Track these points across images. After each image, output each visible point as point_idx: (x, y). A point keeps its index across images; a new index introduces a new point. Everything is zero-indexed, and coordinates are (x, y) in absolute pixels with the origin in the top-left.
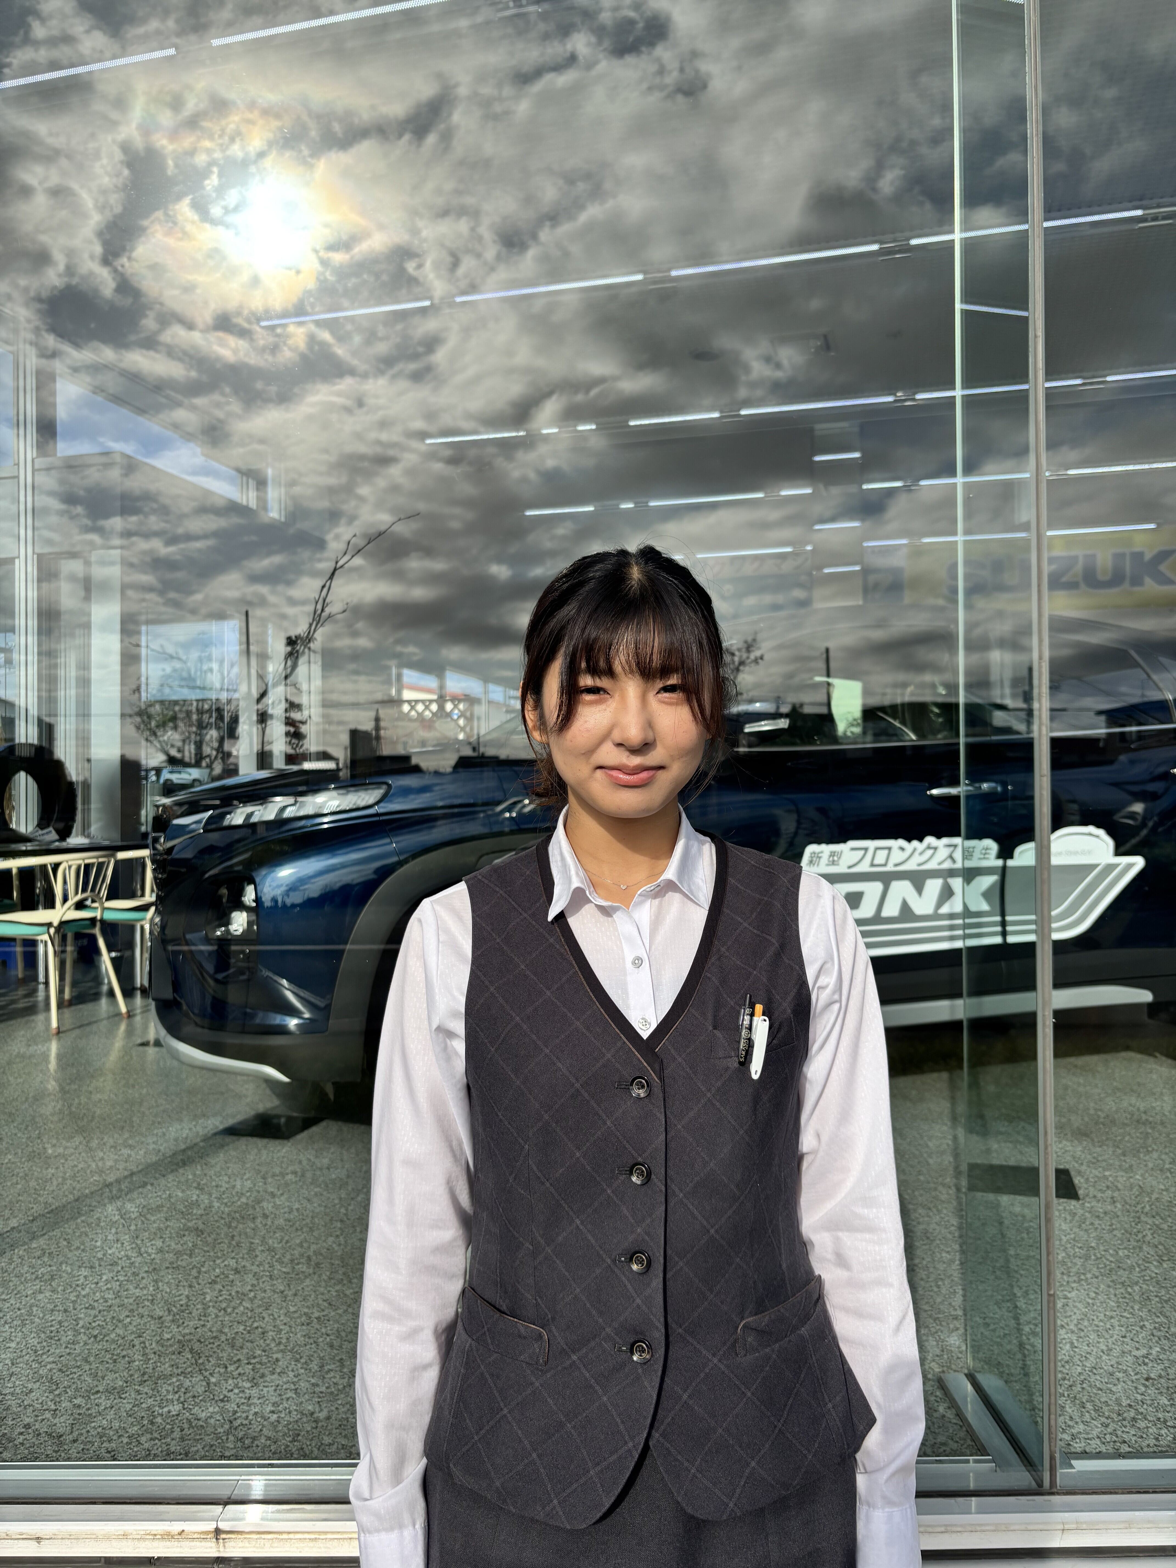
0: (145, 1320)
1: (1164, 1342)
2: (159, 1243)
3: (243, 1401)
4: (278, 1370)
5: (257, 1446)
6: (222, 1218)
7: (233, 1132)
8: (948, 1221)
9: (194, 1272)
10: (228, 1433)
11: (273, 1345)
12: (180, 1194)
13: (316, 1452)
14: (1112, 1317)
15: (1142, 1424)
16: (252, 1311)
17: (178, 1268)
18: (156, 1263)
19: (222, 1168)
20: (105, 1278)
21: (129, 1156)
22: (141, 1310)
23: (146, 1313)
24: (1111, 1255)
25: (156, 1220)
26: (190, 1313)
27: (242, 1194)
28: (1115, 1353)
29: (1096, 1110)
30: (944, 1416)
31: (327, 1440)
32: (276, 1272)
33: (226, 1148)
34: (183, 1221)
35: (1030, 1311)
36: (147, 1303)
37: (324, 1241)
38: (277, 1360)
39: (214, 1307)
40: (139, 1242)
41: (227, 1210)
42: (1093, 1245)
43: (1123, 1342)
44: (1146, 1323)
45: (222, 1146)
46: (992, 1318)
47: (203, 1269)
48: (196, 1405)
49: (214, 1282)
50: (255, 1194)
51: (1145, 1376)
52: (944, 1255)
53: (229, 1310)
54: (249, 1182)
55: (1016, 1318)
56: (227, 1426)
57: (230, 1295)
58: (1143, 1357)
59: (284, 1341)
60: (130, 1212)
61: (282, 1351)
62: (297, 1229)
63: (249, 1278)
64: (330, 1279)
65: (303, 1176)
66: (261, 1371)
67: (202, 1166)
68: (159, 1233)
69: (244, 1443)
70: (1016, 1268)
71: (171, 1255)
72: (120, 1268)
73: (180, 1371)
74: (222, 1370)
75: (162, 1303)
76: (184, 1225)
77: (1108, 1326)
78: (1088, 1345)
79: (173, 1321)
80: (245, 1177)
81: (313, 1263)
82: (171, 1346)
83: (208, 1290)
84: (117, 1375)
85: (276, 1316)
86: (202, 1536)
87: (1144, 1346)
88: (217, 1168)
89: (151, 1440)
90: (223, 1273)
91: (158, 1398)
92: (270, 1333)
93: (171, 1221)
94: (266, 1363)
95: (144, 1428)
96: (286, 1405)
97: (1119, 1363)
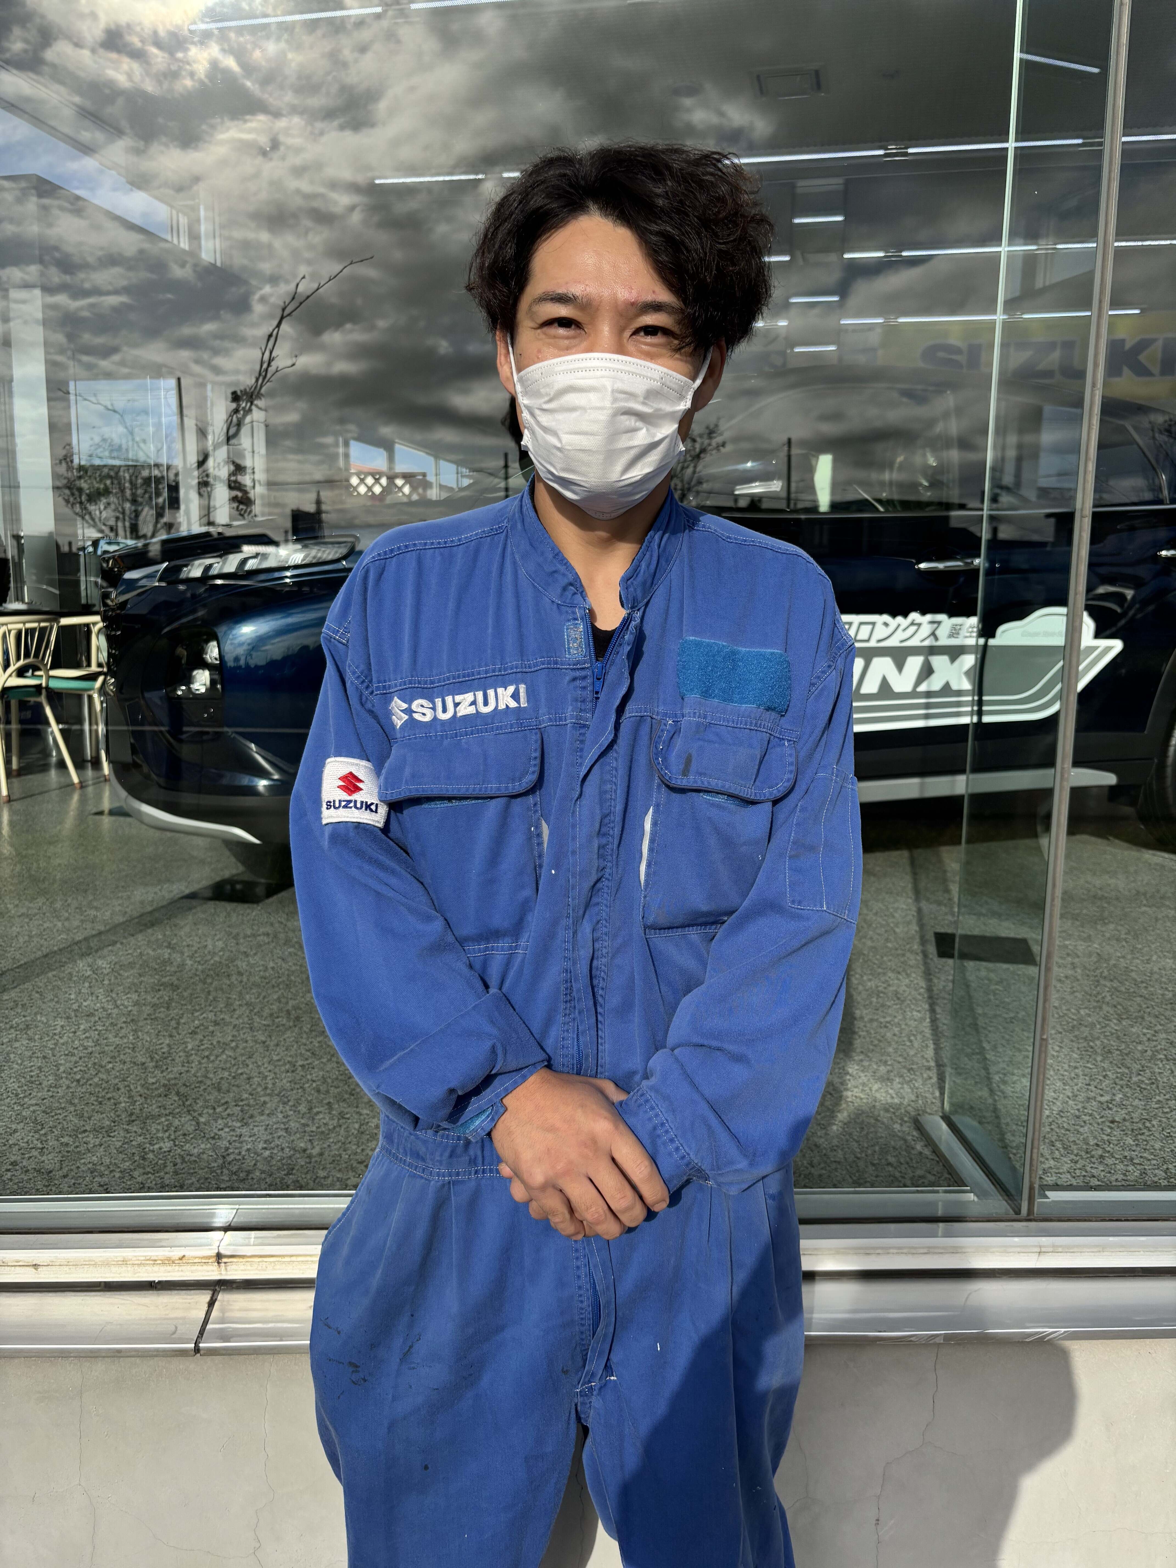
0: (127, 1066)
1: (1127, 1090)
2: (135, 997)
3: (234, 1138)
4: (267, 1112)
5: (253, 1178)
6: (196, 975)
7: (199, 896)
8: (918, 984)
9: (173, 1023)
10: (222, 1167)
11: (259, 1089)
12: (152, 953)
13: (311, 1183)
14: (1076, 1068)
15: (1110, 1161)
16: (235, 1059)
17: (156, 1019)
18: (134, 1015)
19: (191, 929)
20: (82, 1027)
21: (96, 916)
22: (122, 1057)
23: (129, 1059)
25: (129, 976)
26: (173, 1060)
27: (214, 953)
28: (1080, 1098)
30: (921, 1153)
32: (256, 1024)
33: (194, 911)
34: (157, 977)
35: (999, 1062)
36: (127, 1050)
37: (303, 997)
38: (265, 1103)
39: (196, 1054)
40: (114, 995)
43: (1088, 1089)
44: (1108, 1073)
45: (190, 909)
46: (963, 1068)
47: (182, 1021)
48: (187, 1142)
49: (194, 1033)
50: (227, 954)
51: (1110, 1119)
52: (915, 1013)
53: (212, 1058)
54: (221, 942)
55: (986, 1069)
56: (220, 1161)
57: (212, 1044)
58: (1107, 1102)
59: (270, 1086)
60: (102, 968)
61: (269, 1095)
62: (273, 986)
63: (229, 1029)
65: (275, 936)
66: (251, 1112)
67: (170, 927)
68: (134, 987)
69: (239, 1176)
70: (984, 1026)
71: (148, 1008)
72: (97, 1019)
73: (167, 1112)
74: (211, 1111)
75: (144, 1051)
76: (159, 981)
77: (1073, 1075)
78: (1054, 1092)
79: (157, 1067)
80: (216, 938)
81: (292, 1016)
82: (156, 1089)
83: (189, 1040)
84: (104, 1115)
85: (260, 1063)
86: (204, 1261)
87: (1107, 1092)
88: (187, 929)
89: (144, 1174)
90: (202, 1025)
91: (148, 1136)
92: (256, 1079)
93: (144, 976)
94: (254, 1106)
95: (136, 1163)
96: (277, 1142)
97: (1084, 1108)
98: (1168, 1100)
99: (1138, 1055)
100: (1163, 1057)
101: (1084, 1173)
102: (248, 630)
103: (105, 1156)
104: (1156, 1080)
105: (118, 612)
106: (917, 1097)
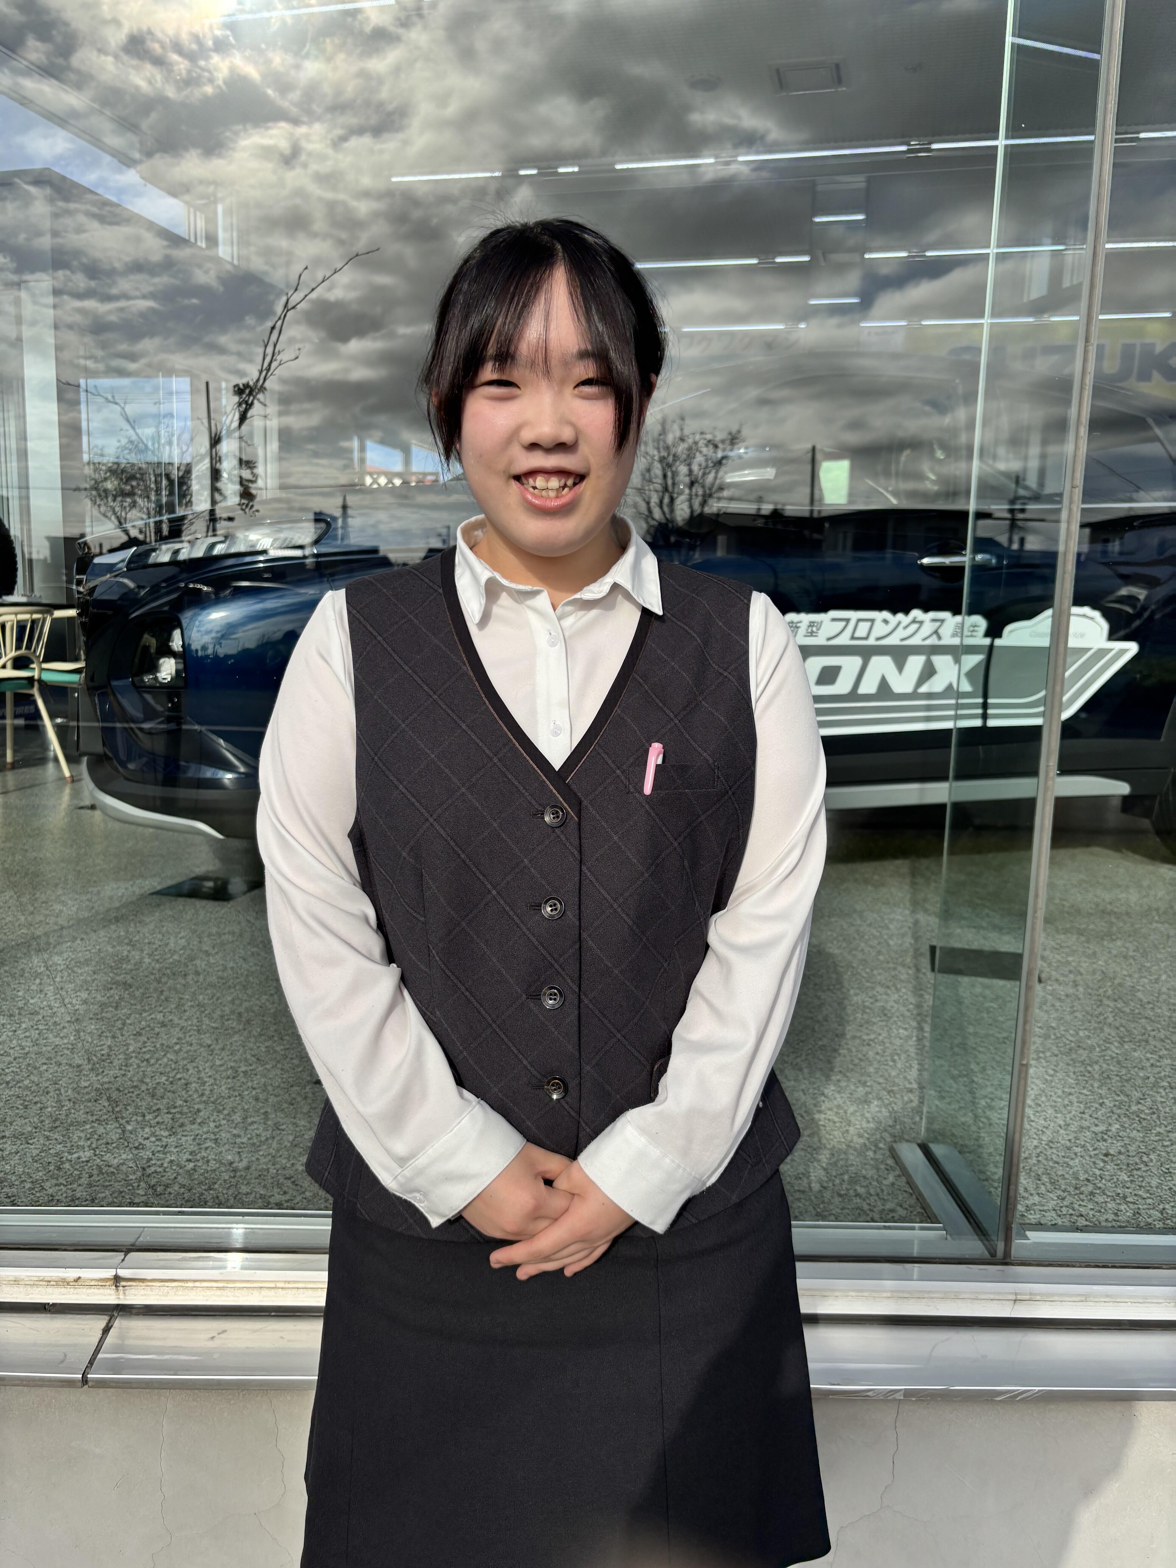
0: (62, 1068)
1: (1124, 1119)
2: (84, 995)
3: (159, 1149)
4: (199, 1121)
5: (170, 1193)
6: (152, 974)
8: (907, 1000)
9: (119, 1024)
10: (139, 1180)
11: (195, 1096)
12: (110, 950)
13: (232, 1201)
14: (1070, 1094)
15: (1100, 1199)
16: (176, 1063)
17: (102, 1019)
18: (79, 1014)
19: (156, 927)
20: (24, 1026)
21: (61, 911)
22: (58, 1058)
23: (65, 1061)
24: (1072, 1035)
25: (83, 973)
26: (111, 1063)
27: (175, 951)
28: (1073, 1128)
31: (244, 1189)
32: (204, 1027)
33: (162, 907)
34: (111, 975)
35: (986, 1086)
36: (66, 1051)
37: (258, 999)
38: (199, 1111)
39: (136, 1057)
40: (63, 993)
41: (157, 966)
42: (1054, 1025)
43: (1082, 1118)
44: (1105, 1101)
45: (159, 905)
46: (947, 1092)
47: (128, 1021)
48: (109, 1151)
49: (139, 1034)
50: (188, 952)
51: (1104, 1152)
52: (901, 1031)
53: (152, 1061)
54: (183, 940)
55: (971, 1092)
56: (139, 1174)
57: (155, 1047)
58: (1102, 1133)
59: (207, 1093)
60: (57, 965)
61: (204, 1102)
62: (230, 987)
65: (241, 935)
66: (181, 1120)
67: (135, 924)
68: (85, 985)
69: (156, 1191)
70: (974, 1046)
71: (96, 1007)
72: (40, 1017)
73: (95, 1118)
74: (140, 1119)
75: (82, 1052)
76: (112, 979)
77: (1066, 1102)
78: (1045, 1120)
79: (92, 1069)
80: (180, 936)
81: (243, 1019)
82: (88, 1093)
83: (132, 1042)
84: (27, 1120)
85: (201, 1068)
86: (102, 1282)
87: (1103, 1122)
88: (152, 926)
89: (56, 1185)
90: (149, 1026)
91: (68, 1144)
92: (194, 1085)
93: (98, 974)
94: (186, 1113)
95: (51, 1173)
96: (204, 1154)
97: (1077, 1138)
98: (1169, 1132)
99: (1139, 1082)
100: (1166, 1084)
101: (1071, 1211)
103: (19, 1164)
104: (1157, 1109)
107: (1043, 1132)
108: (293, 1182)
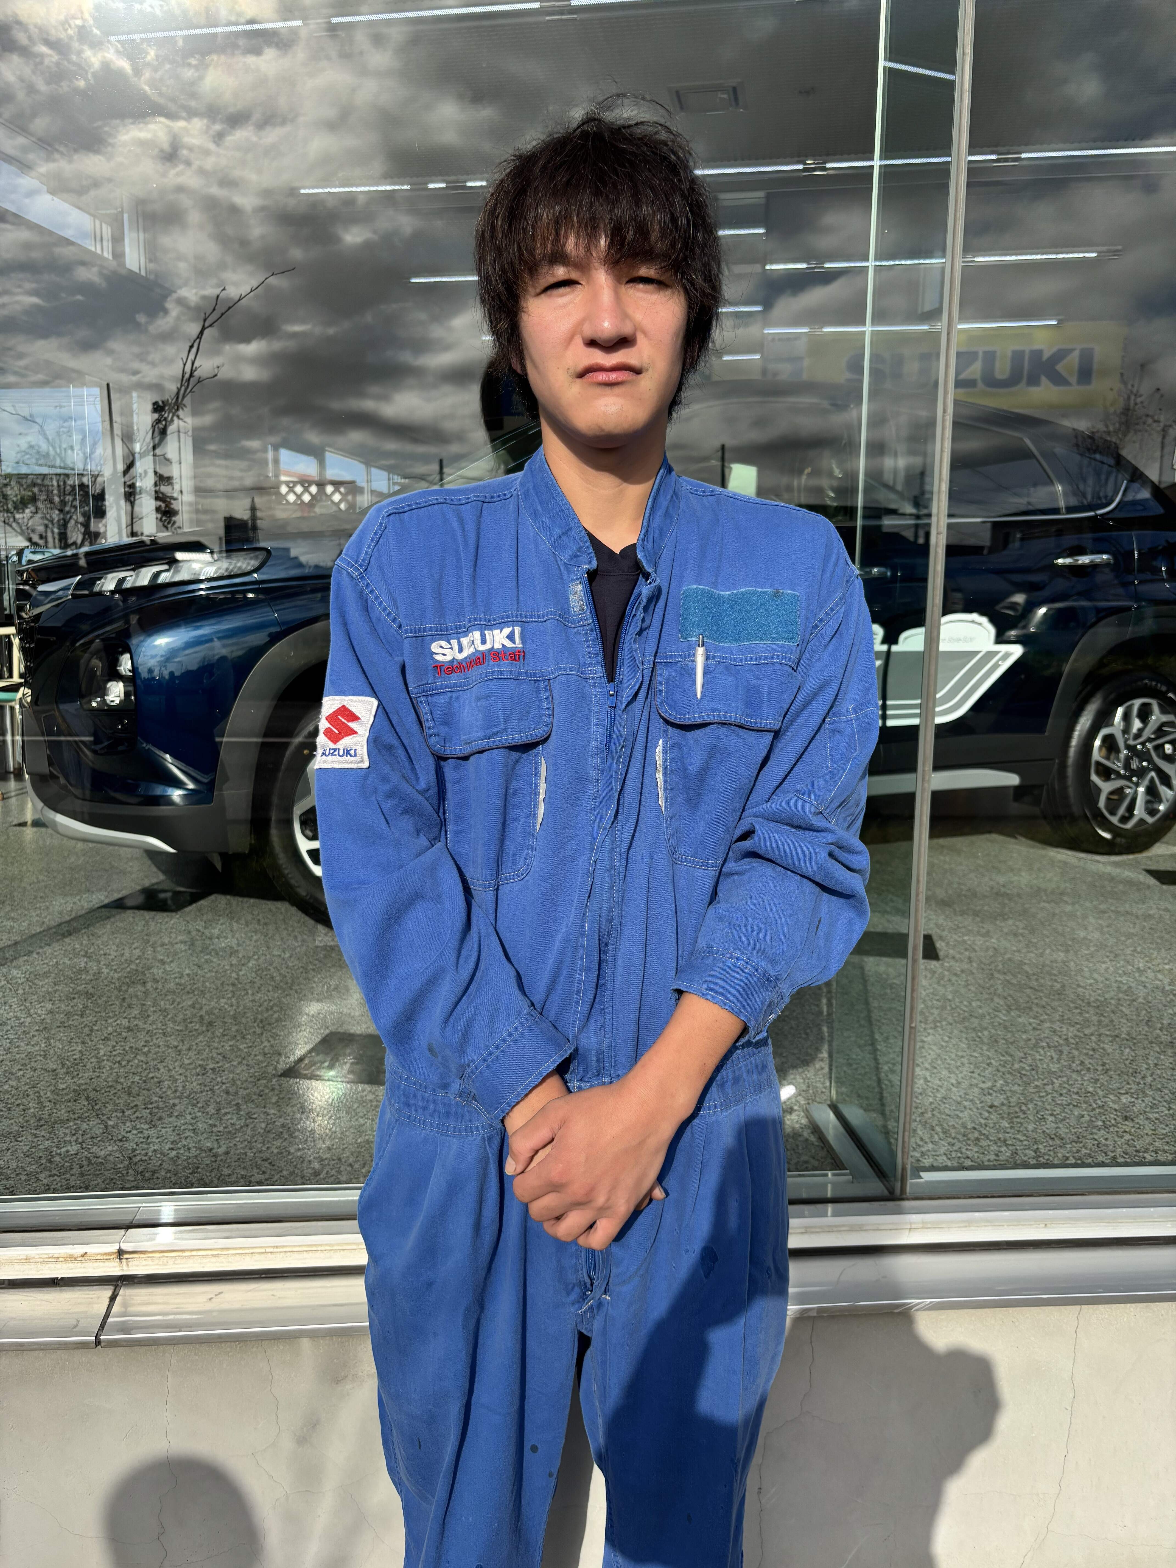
0: (38, 1072)
1: (1008, 1076)
2: (49, 1006)
3: (142, 1140)
4: (176, 1114)
5: (158, 1178)
6: (112, 983)
7: (119, 905)
9: (86, 1030)
10: (128, 1168)
11: (169, 1092)
12: (68, 962)
13: (216, 1182)
14: (962, 1057)
15: (984, 1143)
16: (147, 1063)
17: (69, 1026)
18: (47, 1023)
19: (109, 938)
21: (12, 927)
22: (33, 1064)
23: (40, 1066)
24: (966, 1006)
25: (45, 985)
26: (85, 1066)
27: (131, 961)
29: (959, 884)
30: (807, 1140)
31: (226, 1171)
32: (169, 1030)
33: (112, 920)
34: (72, 985)
35: (890, 1053)
36: (39, 1058)
38: (174, 1105)
39: (108, 1060)
40: (28, 1004)
41: (116, 975)
42: (950, 997)
43: (971, 1077)
44: (993, 1061)
45: (108, 918)
46: (854, 1059)
47: (95, 1028)
48: (94, 1144)
49: (107, 1039)
50: (144, 962)
51: (989, 1104)
52: (813, 1007)
53: (124, 1063)
54: (138, 950)
55: (876, 1059)
56: (126, 1162)
57: (124, 1050)
58: (988, 1088)
59: (180, 1089)
60: (16, 978)
61: (178, 1097)
62: (188, 993)
64: (224, 1035)
65: (193, 944)
66: (159, 1114)
67: (89, 937)
68: (49, 996)
69: (144, 1176)
70: (878, 1018)
71: (62, 1016)
72: (9, 1028)
73: (76, 1116)
74: (119, 1115)
75: (55, 1058)
76: (74, 989)
77: (959, 1064)
78: (940, 1080)
79: (67, 1073)
80: (134, 946)
81: (205, 1022)
82: (66, 1094)
83: (102, 1047)
84: (12, 1121)
85: (171, 1067)
86: (105, 1257)
87: (989, 1080)
88: (105, 938)
89: (50, 1176)
90: (116, 1031)
91: (55, 1140)
92: (166, 1083)
93: (59, 985)
94: (163, 1108)
95: (43, 1166)
96: (184, 1142)
97: (966, 1094)
99: (1022, 1044)
102: (163, 642)
103: (12, 1160)
104: (1036, 1066)
105: (33, 624)
106: (809, 1087)
107: (938, 1090)
108: (270, 1163)
